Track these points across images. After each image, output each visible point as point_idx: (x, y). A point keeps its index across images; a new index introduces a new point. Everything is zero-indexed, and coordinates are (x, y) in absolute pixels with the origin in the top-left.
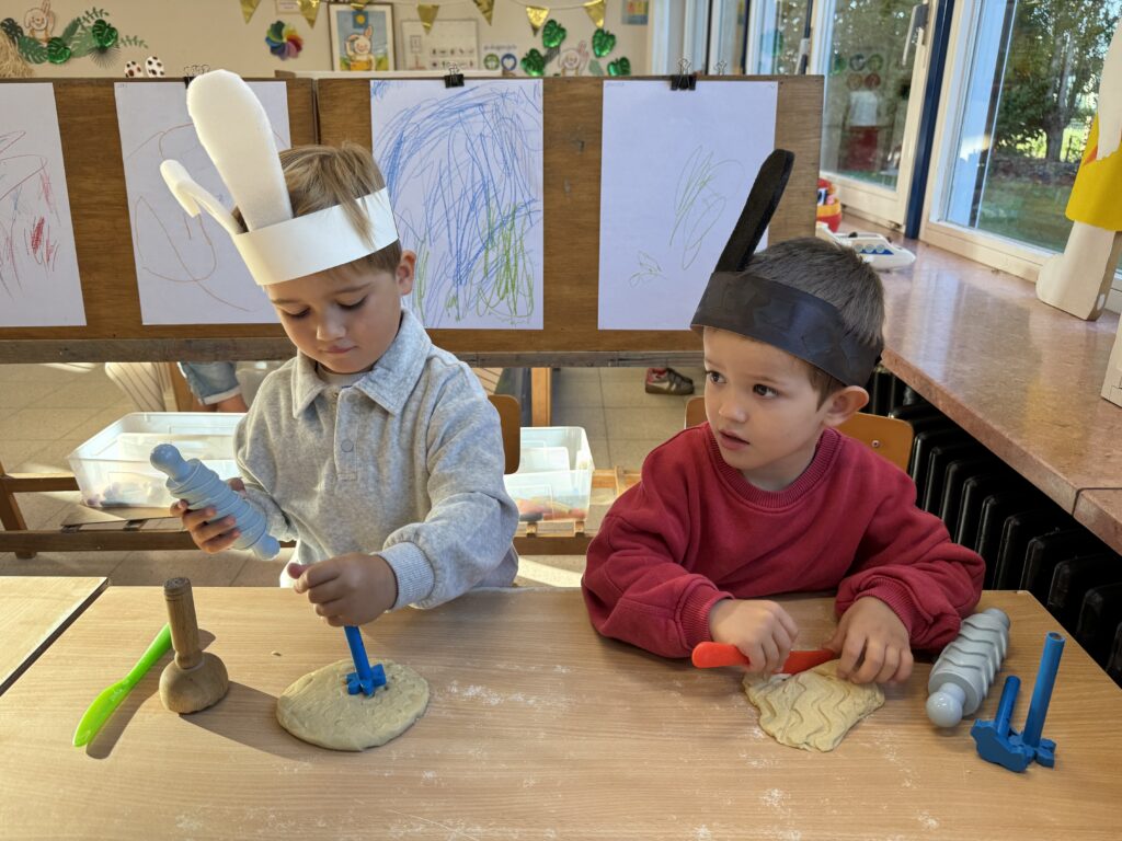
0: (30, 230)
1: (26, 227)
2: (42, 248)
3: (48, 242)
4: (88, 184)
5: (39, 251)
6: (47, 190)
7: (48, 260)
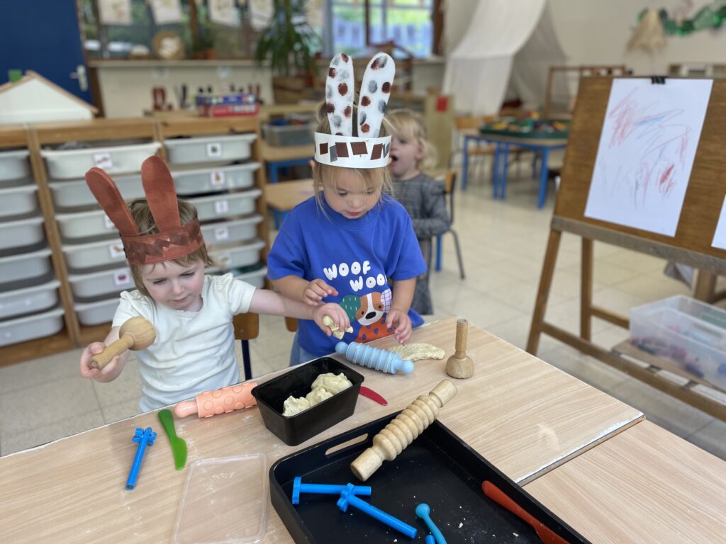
0: (663, 170)
1: (661, 168)
2: (666, 183)
3: (671, 180)
4: (711, 147)
5: (663, 184)
6: (683, 147)
7: (667, 190)
